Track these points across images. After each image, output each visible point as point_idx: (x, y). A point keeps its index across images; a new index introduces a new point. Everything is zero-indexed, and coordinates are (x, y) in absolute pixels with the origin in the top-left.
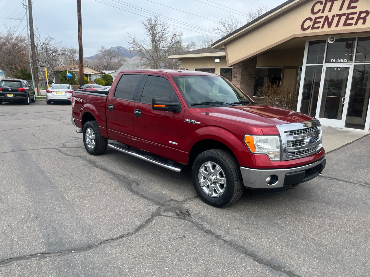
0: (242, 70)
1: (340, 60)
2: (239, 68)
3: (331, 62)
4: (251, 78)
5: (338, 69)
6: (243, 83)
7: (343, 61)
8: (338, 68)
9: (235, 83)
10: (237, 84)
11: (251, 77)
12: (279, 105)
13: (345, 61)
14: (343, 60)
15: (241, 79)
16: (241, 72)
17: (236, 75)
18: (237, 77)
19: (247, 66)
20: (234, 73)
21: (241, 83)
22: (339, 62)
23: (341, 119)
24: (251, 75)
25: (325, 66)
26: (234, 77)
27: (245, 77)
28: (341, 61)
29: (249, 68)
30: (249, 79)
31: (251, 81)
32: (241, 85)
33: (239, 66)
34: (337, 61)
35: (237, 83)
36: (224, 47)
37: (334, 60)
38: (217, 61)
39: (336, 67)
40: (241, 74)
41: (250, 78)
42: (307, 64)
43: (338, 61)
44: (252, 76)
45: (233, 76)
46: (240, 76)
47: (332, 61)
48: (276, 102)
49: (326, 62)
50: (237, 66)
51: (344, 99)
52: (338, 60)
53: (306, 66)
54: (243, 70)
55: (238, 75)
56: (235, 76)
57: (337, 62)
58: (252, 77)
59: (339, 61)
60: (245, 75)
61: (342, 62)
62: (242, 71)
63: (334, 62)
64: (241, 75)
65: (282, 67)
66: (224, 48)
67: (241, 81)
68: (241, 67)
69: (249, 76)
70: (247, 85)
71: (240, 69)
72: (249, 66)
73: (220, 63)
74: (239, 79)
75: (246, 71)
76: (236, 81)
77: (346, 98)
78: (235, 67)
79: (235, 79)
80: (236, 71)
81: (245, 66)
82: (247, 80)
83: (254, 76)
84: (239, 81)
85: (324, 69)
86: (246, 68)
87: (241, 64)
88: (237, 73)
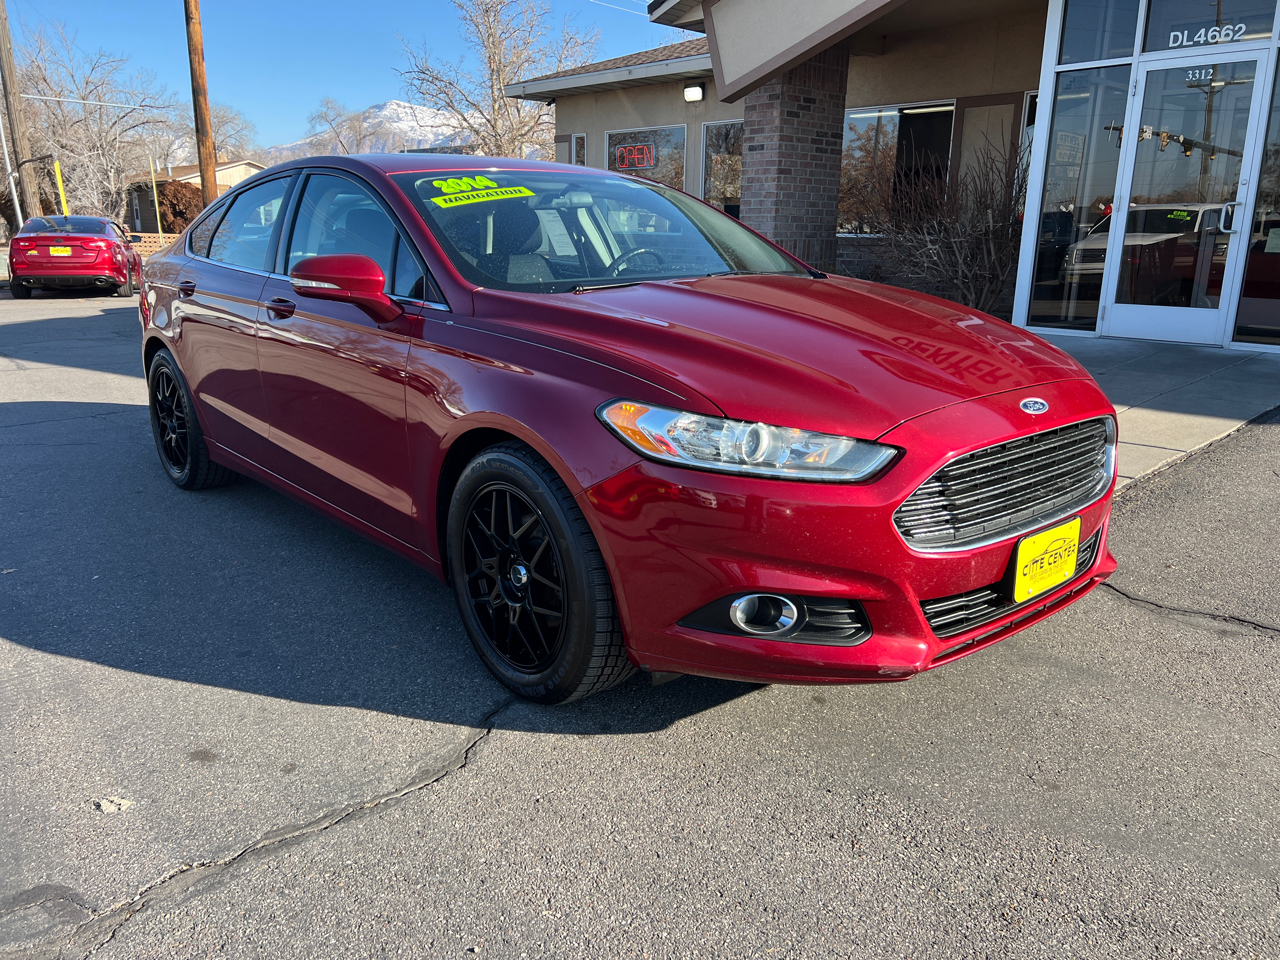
0: (782, 113)
1: (1210, 35)
2: (770, 106)
3: (1171, 45)
4: (826, 151)
5: (1200, 74)
6: (788, 172)
7: (1227, 35)
8: (1200, 68)
9: (757, 172)
10: (764, 177)
11: (824, 146)
12: (939, 258)
13: (1234, 34)
14: (1223, 33)
15: (781, 155)
16: (777, 122)
17: (759, 139)
18: (762, 147)
19: (806, 100)
20: (753, 132)
21: (780, 171)
22: (1206, 43)
23: (1215, 306)
24: (824, 139)
25: (1142, 64)
26: (752, 149)
27: (800, 144)
28: (1214, 37)
29: (812, 106)
30: (814, 158)
31: (825, 166)
32: (779, 178)
33: (771, 97)
34: (1196, 39)
35: (766, 171)
36: (698, 15)
37: (1182, 37)
38: (693, 94)
39: (1193, 68)
40: (781, 131)
41: (818, 150)
42: (1059, 64)
43: (1202, 39)
44: (827, 143)
45: (745, 146)
46: (776, 141)
47: (1176, 38)
48: (930, 246)
49: (1143, 51)
50: (761, 97)
51: (1231, 211)
52: (1203, 31)
53: (1058, 74)
54: (790, 114)
55: (767, 138)
56: (755, 144)
57: (1197, 44)
58: (829, 148)
59: (1206, 35)
60: (798, 140)
61: (1220, 41)
62: (783, 121)
63: (1181, 46)
64: (782, 138)
65: (954, 100)
66: (701, 22)
67: (780, 162)
68: (777, 103)
69: (814, 141)
70: (810, 181)
71: (776, 113)
72: (813, 101)
73: (703, 103)
74: (771, 154)
75: (800, 119)
76: (760, 163)
77: (1243, 207)
78: (755, 106)
79: (757, 155)
80: (759, 122)
81: (797, 99)
82: (809, 160)
83: (835, 144)
84: (772, 163)
85: (1138, 76)
86: (803, 108)
87: (778, 89)
88: (761, 131)
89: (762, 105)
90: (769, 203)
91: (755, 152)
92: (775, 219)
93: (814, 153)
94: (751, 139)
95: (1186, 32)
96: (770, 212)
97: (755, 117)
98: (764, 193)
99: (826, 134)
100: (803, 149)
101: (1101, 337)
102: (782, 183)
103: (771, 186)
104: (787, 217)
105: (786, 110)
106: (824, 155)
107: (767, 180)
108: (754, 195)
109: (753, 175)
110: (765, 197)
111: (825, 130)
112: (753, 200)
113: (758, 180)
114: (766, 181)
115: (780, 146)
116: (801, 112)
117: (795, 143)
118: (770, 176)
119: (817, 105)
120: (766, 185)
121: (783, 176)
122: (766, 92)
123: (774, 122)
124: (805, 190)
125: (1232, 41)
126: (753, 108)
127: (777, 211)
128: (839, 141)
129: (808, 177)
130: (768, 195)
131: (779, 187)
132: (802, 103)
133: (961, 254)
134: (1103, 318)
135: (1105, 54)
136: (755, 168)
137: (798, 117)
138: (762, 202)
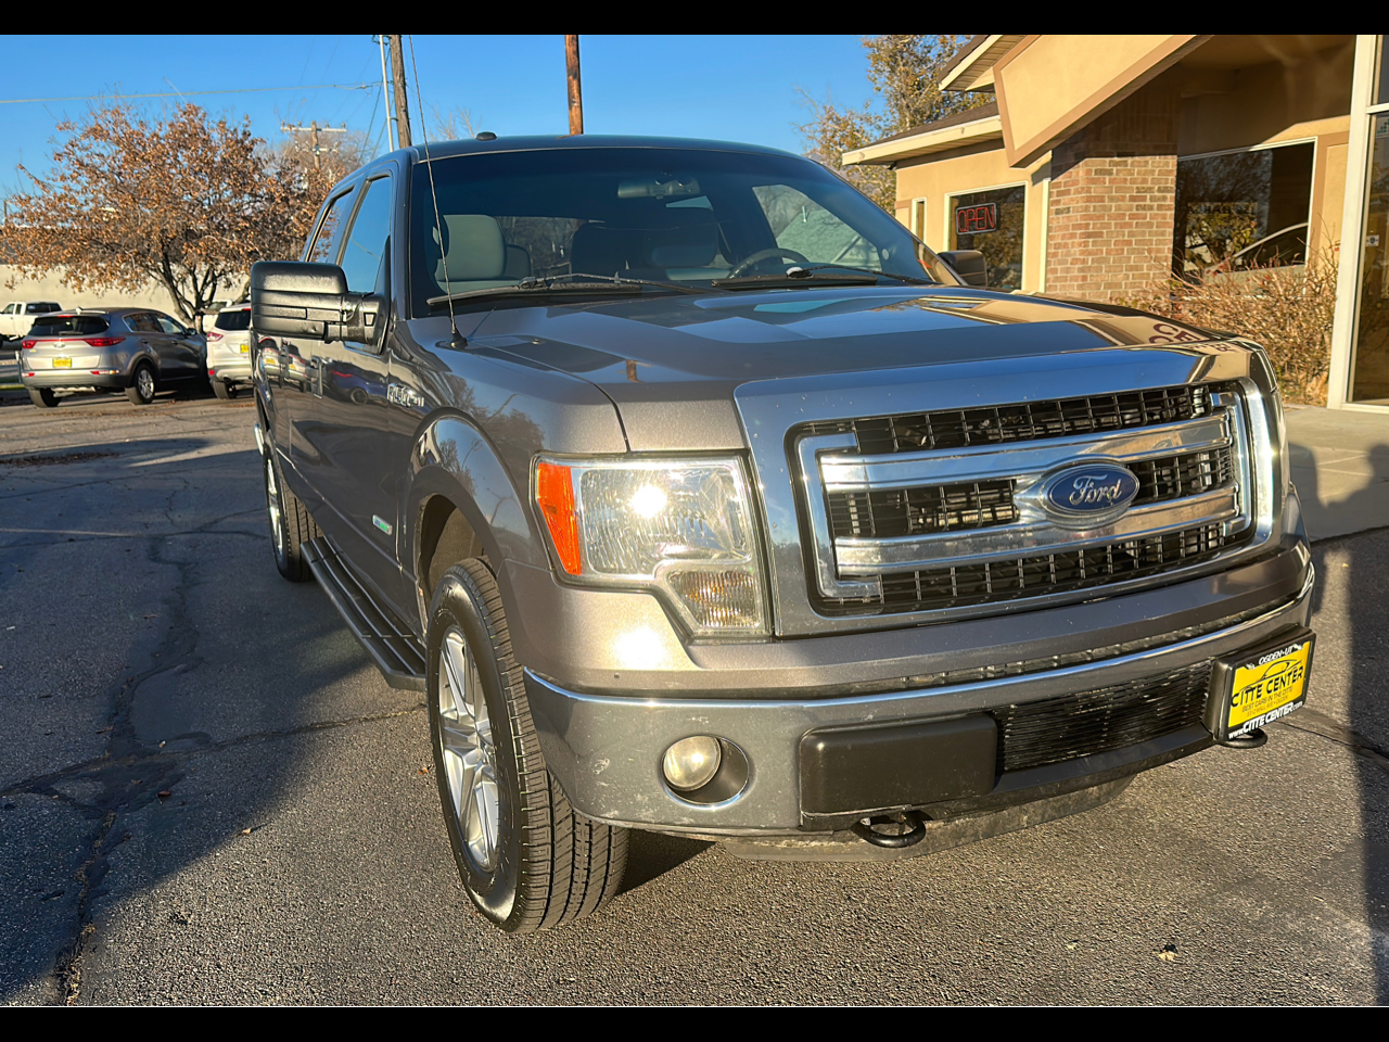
0: (1086, 174)
4: (1151, 208)
6: (1098, 235)
9: (1063, 237)
10: (1070, 241)
11: (1148, 202)
15: (1087, 219)
16: (1082, 185)
17: (1065, 202)
18: (1070, 210)
19: (1121, 155)
20: (1060, 194)
21: (1087, 236)
24: (1148, 196)
26: (1058, 211)
27: (1113, 204)
29: (1128, 163)
31: (1150, 225)
35: (1073, 236)
40: (1088, 192)
41: (1137, 208)
44: (1153, 198)
45: (1054, 208)
50: (1070, 157)
54: (1099, 172)
55: (1072, 200)
56: (1061, 207)
58: (1155, 204)
60: (1112, 199)
62: (1090, 182)
64: (1089, 199)
65: (1315, 138)
66: (991, 86)
67: (1087, 225)
69: (1133, 199)
70: (1129, 243)
71: (1082, 173)
74: (1077, 217)
75: (1112, 177)
76: (1070, 226)
78: (1061, 166)
79: (1063, 220)
80: (1065, 183)
81: (1108, 155)
82: (1127, 220)
83: (1165, 199)
84: (1079, 226)
86: (1116, 166)
87: (1083, 146)
88: (1067, 192)
89: (1068, 165)
90: (1076, 270)
91: (1061, 215)
92: (1082, 287)
93: (1134, 211)
94: (1059, 202)
96: (1076, 281)
97: (1061, 178)
98: (1070, 259)
99: (1150, 189)
100: (1118, 208)
103: (1078, 251)
104: (1096, 283)
105: (1093, 169)
106: (1149, 213)
107: (1075, 244)
108: (1060, 263)
109: (1059, 241)
110: (1072, 264)
111: (1149, 185)
112: (1059, 267)
113: (1066, 246)
114: (1073, 247)
115: (1087, 209)
116: (1115, 169)
117: (1107, 203)
118: (1076, 241)
119: (1136, 158)
120: (1072, 251)
121: (1091, 240)
122: (1072, 151)
123: (1078, 184)
124: (1123, 253)
126: (1059, 168)
127: (1084, 277)
129: (1126, 238)
130: (1074, 261)
131: (1084, 253)
132: (1115, 159)
136: (1061, 233)
137: (1111, 174)
138: (1067, 270)
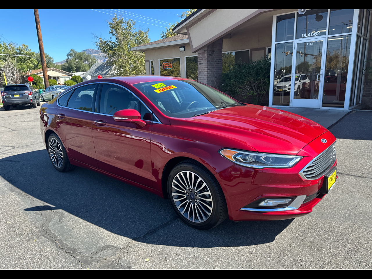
1: (311, 34)
2: (204, 53)
3: (302, 37)
4: (218, 64)
5: (310, 44)
6: (210, 69)
7: (315, 34)
8: (310, 42)
11: (218, 62)
12: (249, 89)
13: (317, 34)
15: (208, 65)
16: (206, 57)
17: (202, 62)
18: (203, 63)
19: (213, 51)
20: (200, 60)
21: (208, 69)
22: (311, 36)
23: (317, 99)
24: (218, 61)
25: (296, 42)
26: (200, 64)
27: (212, 62)
28: (312, 35)
30: (215, 65)
33: (204, 51)
34: (308, 35)
35: (204, 70)
37: (305, 35)
38: (182, 49)
39: (308, 42)
40: (207, 59)
41: (216, 63)
42: (276, 42)
45: (198, 63)
46: (206, 62)
47: (303, 35)
48: (247, 87)
49: (296, 38)
50: (202, 51)
51: (319, 76)
52: (310, 33)
53: (276, 44)
54: (209, 55)
55: (204, 61)
57: (309, 37)
58: (219, 63)
59: (310, 35)
60: (212, 61)
61: (314, 36)
62: (208, 57)
63: (305, 37)
64: (208, 61)
65: (249, 50)
66: (186, 33)
67: (208, 67)
68: (206, 52)
69: (215, 61)
70: (215, 71)
71: (206, 55)
72: (215, 51)
73: (184, 51)
74: (205, 65)
76: (202, 67)
77: (322, 75)
78: (200, 53)
79: (201, 66)
80: (202, 57)
81: (211, 51)
82: (214, 66)
83: (220, 62)
84: (206, 67)
85: (295, 44)
86: (212, 53)
87: (206, 49)
88: (202, 59)
89: (202, 53)
90: (205, 78)
91: (201, 65)
92: (207, 81)
94: (200, 62)
95: (306, 34)
96: (206, 80)
97: (201, 56)
98: (204, 75)
99: (218, 59)
101: (291, 107)
102: (208, 72)
103: (206, 73)
104: (210, 81)
106: (218, 65)
107: (204, 72)
108: (201, 76)
109: (201, 71)
110: (204, 76)
112: (201, 77)
113: (202, 72)
115: (207, 63)
117: (211, 62)
118: (205, 71)
119: (216, 52)
120: (204, 73)
122: (203, 49)
123: (205, 57)
124: (214, 74)
125: (317, 36)
126: (200, 54)
127: (208, 79)
128: (221, 61)
130: (205, 75)
131: (208, 73)
132: (212, 52)
133: (254, 88)
134: (291, 103)
135: (286, 40)
136: (201, 69)
137: (211, 55)
138: (203, 77)
